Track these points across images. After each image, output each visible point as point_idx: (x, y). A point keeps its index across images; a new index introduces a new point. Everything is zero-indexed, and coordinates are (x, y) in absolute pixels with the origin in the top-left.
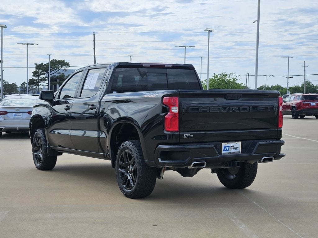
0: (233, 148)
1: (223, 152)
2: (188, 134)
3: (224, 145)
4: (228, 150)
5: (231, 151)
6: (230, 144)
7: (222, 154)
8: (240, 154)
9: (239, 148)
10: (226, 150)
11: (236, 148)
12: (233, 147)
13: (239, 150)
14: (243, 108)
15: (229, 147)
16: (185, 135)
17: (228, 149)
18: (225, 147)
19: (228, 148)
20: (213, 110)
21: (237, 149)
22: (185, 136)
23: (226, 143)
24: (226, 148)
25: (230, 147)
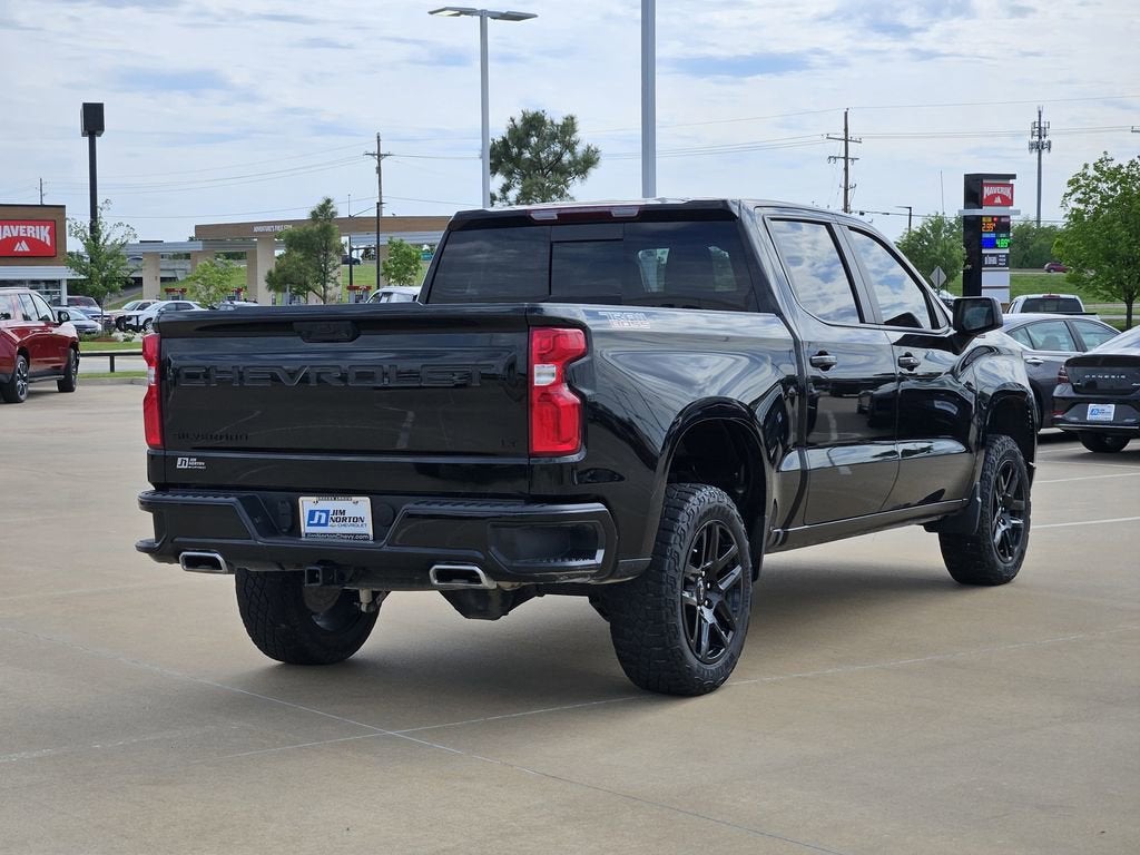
0: (345, 519)
1: (305, 528)
2: (190, 457)
3: (307, 504)
4: (326, 525)
5: (335, 528)
6: (331, 504)
7: (303, 535)
8: (372, 542)
9: (365, 521)
10: (319, 524)
11: (356, 519)
12: (341, 516)
13: (366, 528)
14: (357, 373)
15: (327, 512)
16: (180, 459)
17: (323, 521)
18: (312, 513)
19: (324, 515)
20: (253, 379)
21: (360, 523)
22: (182, 463)
23: (314, 499)
24: (317, 514)
25: (331, 513)
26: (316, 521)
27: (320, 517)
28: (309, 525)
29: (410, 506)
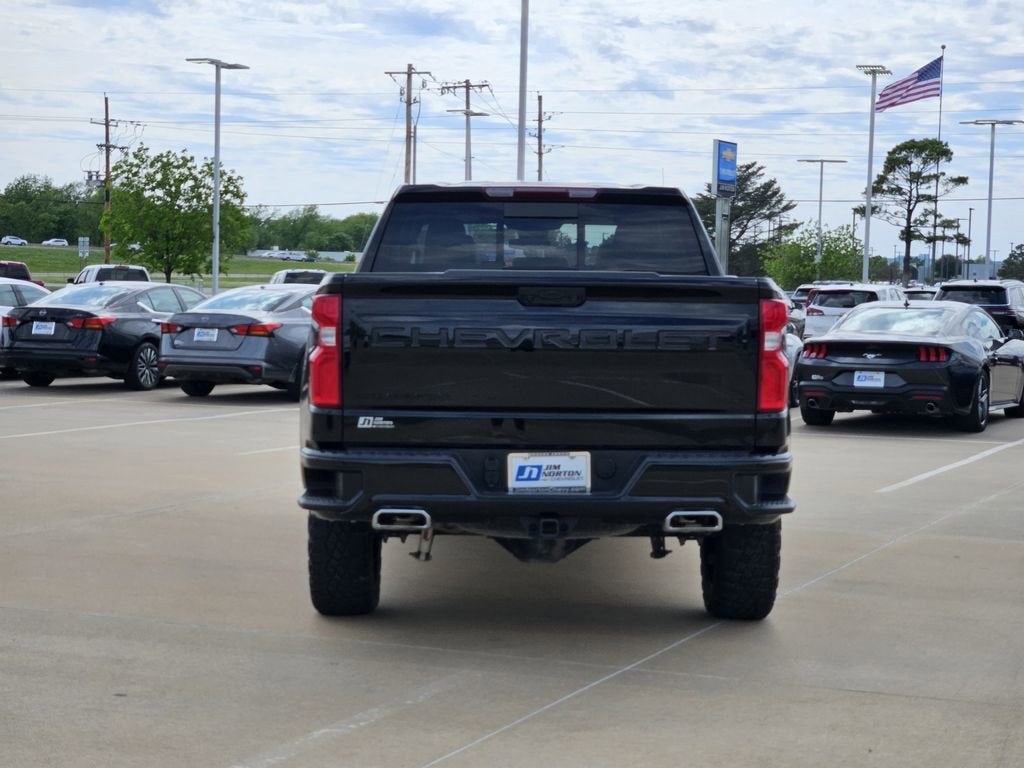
0: (559, 474)
1: (512, 483)
2: (374, 417)
3: (515, 460)
4: (537, 479)
5: (545, 483)
6: (546, 460)
7: (510, 490)
8: (588, 493)
9: (583, 474)
10: (529, 479)
11: (571, 474)
12: (555, 471)
13: (586, 481)
14: (590, 337)
15: (539, 468)
16: (361, 419)
17: (534, 476)
18: (521, 470)
19: (535, 471)
20: (464, 342)
21: (576, 476)
22: (363, 422)
23: (526, 455)
24: (528, 469)
25: (544, 467)
26: (526, 475)
27: (531, 472)
28: (518, 479)
29: (652, 459)
